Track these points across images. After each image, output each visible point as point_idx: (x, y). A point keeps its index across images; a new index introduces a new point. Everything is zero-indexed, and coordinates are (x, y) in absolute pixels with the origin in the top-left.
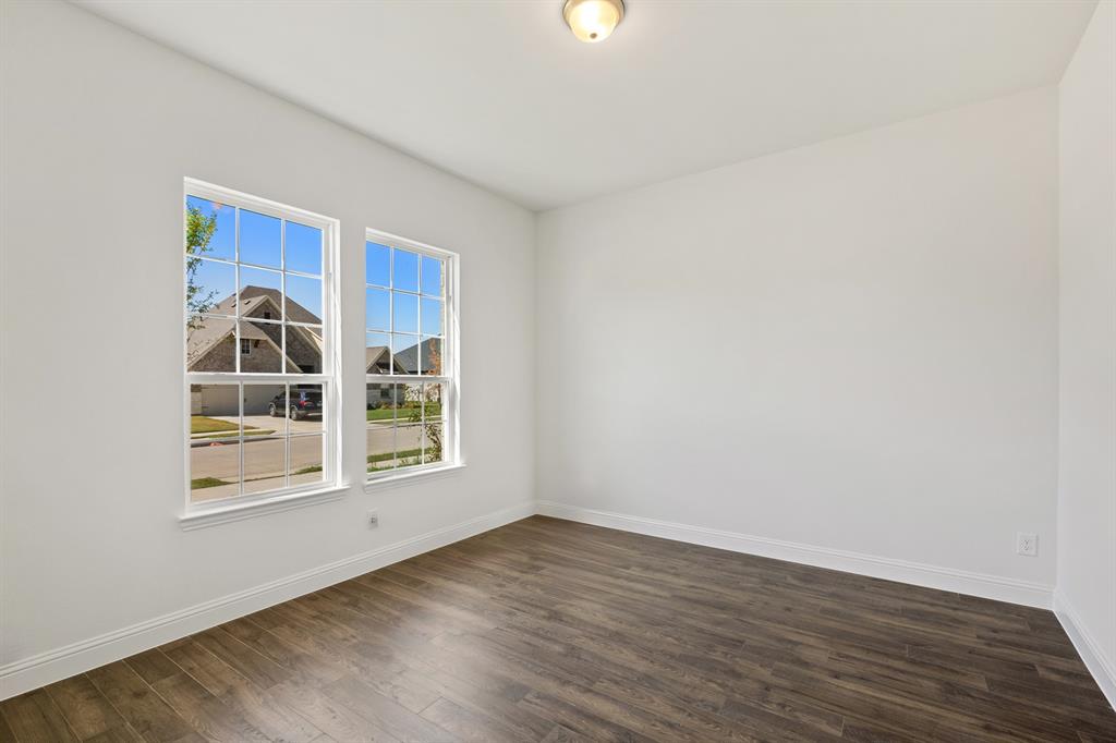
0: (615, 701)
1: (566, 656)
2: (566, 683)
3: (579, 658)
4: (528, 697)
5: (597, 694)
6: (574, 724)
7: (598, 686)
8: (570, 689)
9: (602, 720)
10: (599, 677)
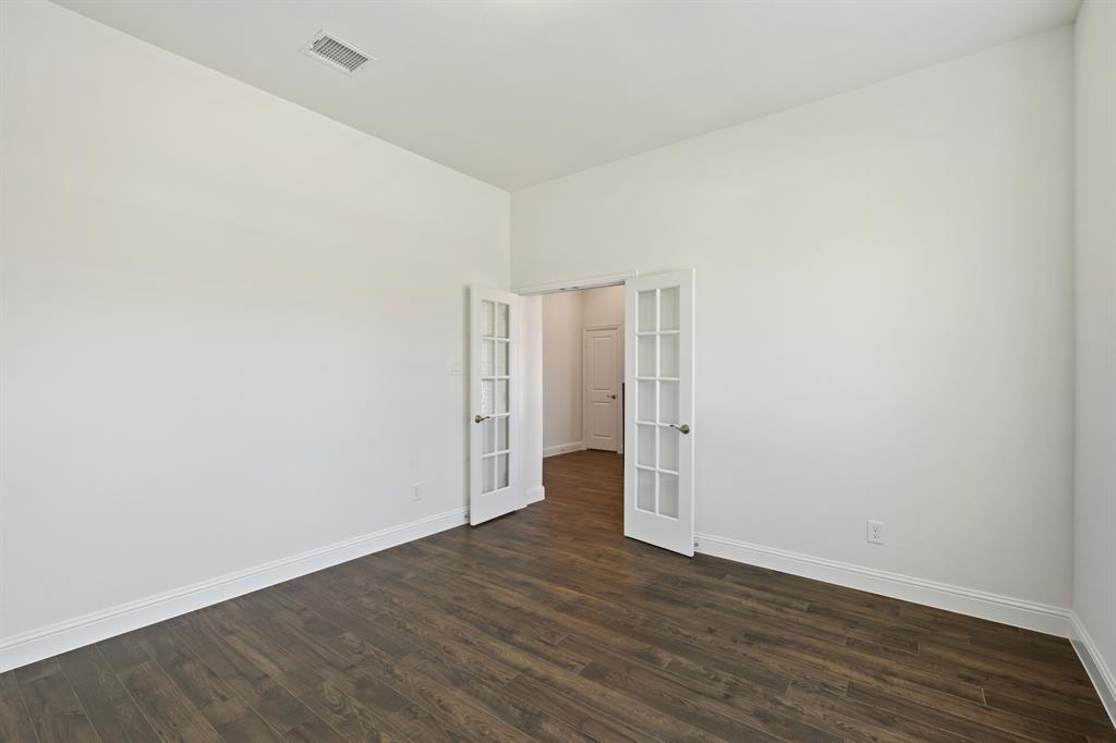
0: (502, 661)
1: (539, 716)
2: (543, 680)
3: (524, 711)
4: (582, 667)
5: (515, 667)
6: (542, 645)
7: (512, 675)
8: (541, 673)
9: (519, 647)
10: (509, 684)
